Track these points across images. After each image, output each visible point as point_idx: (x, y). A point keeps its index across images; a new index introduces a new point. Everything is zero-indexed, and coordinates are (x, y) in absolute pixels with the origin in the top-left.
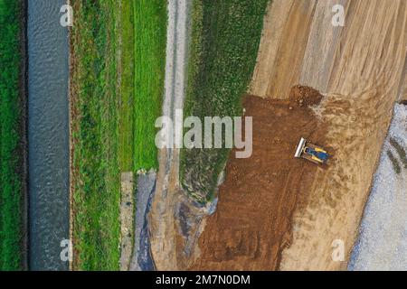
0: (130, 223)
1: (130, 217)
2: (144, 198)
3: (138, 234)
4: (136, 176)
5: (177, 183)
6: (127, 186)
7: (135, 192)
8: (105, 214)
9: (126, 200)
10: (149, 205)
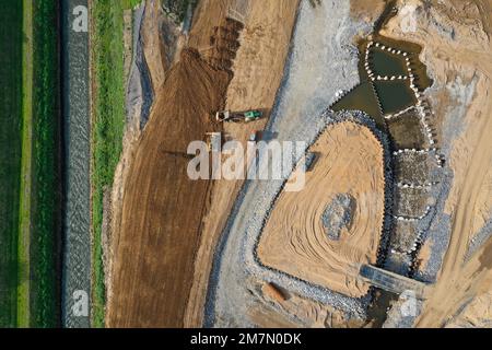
0: (130, 41)
1: (129, 37)
2: (138, 21)
3: (135, 46)
4: (133, 11)
5: (159, 7)
6: (127, 18)
7: (133, 21)
8: (114, 41)
9: (126, 27)
10: (141, 24)
